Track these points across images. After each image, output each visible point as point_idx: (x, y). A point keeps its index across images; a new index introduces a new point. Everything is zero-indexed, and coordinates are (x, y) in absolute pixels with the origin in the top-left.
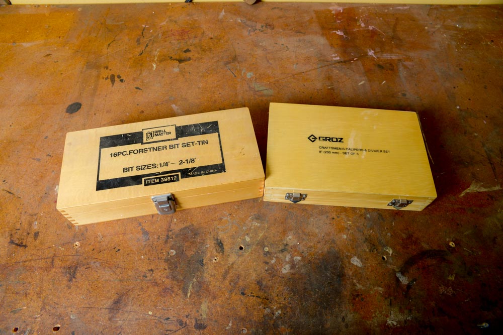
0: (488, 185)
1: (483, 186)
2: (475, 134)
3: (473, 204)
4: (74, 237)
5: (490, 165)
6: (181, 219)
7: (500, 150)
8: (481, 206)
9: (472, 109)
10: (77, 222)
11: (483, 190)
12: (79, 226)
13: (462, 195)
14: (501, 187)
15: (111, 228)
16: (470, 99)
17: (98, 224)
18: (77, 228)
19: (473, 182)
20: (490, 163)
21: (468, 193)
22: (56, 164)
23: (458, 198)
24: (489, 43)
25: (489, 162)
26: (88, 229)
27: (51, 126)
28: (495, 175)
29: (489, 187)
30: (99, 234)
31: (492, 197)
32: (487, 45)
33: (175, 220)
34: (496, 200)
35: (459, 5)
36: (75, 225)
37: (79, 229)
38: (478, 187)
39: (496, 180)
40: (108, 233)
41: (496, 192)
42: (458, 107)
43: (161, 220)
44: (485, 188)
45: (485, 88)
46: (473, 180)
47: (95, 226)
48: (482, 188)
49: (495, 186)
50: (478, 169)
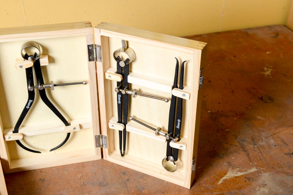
0: (244, 169)
1: (240, 171)
2: (227, 130)
3: (231, 188)
5: (243, 152)
7: (252, 139)
8: (240, 188)
9: (222, 111)
11: (240, 174)
13: (220, 182)
14: (257, 168)
16: (219, 104)
19: (230, 169)
20: (244, 151)
21: (226, 179)
23: (216, 185)
24: (232, 58)
25: (242, 150)
28: (250, 160)
29: (246, 171)
31: (249, 179)
32: (231, 59)
34: (253, 181)
35: (204, 34)
38: (234, 173)
39: (251, 164)
41: (252, 174)
42: (209, 111)
44: (241, 172)
45: (233, 92)
46: (230, 167)
48: (239, 173)
49: (251, 169)
50: (233, 158)
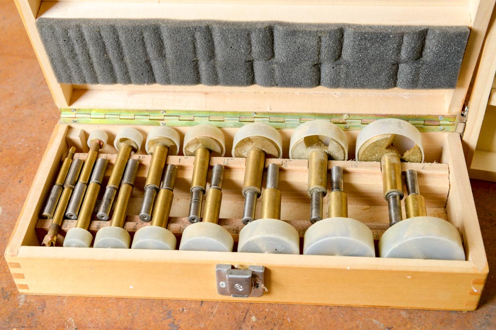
4: (10, 318)
6: (268, 319)
10: (28, 284)
12: (27, 296)
15: (99, 310)
17: (73, 298)
18: (23, 300)
22: (6, 167)
26: (47, 305)
27: (11, 94)
30: (71, 320)
33: (254, 319)
36: (20, 291)
37: (25, 302)
40: (92, 322)
43: (219, 312)
47: (65, 301)
